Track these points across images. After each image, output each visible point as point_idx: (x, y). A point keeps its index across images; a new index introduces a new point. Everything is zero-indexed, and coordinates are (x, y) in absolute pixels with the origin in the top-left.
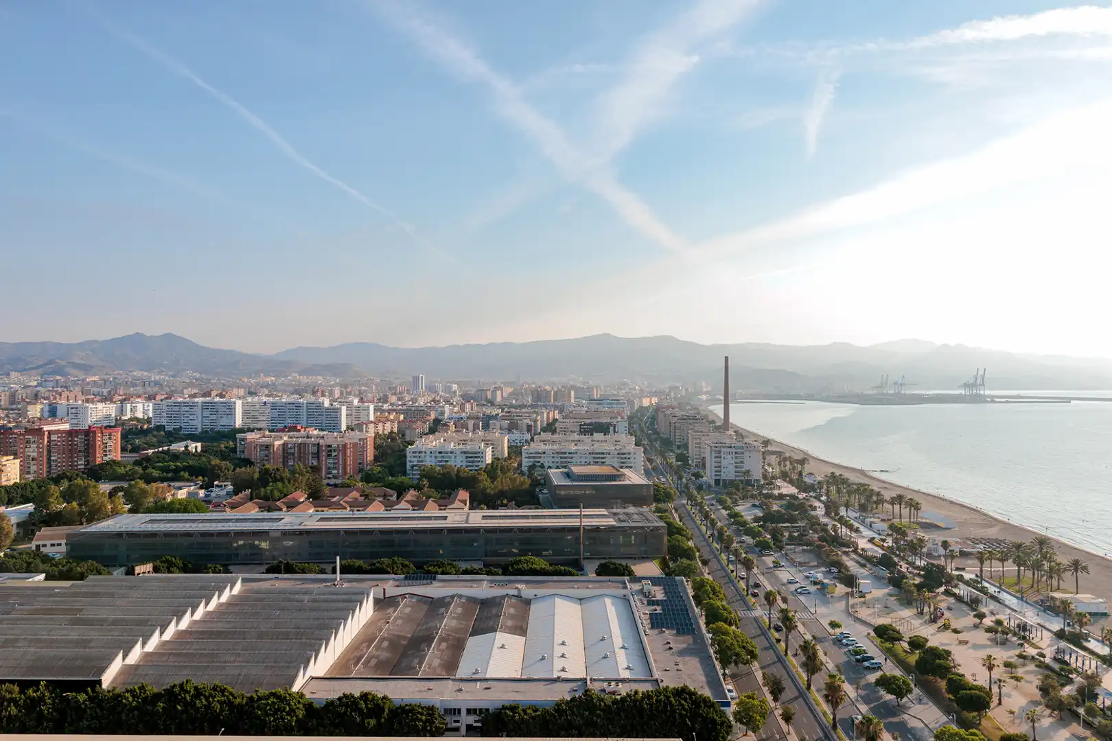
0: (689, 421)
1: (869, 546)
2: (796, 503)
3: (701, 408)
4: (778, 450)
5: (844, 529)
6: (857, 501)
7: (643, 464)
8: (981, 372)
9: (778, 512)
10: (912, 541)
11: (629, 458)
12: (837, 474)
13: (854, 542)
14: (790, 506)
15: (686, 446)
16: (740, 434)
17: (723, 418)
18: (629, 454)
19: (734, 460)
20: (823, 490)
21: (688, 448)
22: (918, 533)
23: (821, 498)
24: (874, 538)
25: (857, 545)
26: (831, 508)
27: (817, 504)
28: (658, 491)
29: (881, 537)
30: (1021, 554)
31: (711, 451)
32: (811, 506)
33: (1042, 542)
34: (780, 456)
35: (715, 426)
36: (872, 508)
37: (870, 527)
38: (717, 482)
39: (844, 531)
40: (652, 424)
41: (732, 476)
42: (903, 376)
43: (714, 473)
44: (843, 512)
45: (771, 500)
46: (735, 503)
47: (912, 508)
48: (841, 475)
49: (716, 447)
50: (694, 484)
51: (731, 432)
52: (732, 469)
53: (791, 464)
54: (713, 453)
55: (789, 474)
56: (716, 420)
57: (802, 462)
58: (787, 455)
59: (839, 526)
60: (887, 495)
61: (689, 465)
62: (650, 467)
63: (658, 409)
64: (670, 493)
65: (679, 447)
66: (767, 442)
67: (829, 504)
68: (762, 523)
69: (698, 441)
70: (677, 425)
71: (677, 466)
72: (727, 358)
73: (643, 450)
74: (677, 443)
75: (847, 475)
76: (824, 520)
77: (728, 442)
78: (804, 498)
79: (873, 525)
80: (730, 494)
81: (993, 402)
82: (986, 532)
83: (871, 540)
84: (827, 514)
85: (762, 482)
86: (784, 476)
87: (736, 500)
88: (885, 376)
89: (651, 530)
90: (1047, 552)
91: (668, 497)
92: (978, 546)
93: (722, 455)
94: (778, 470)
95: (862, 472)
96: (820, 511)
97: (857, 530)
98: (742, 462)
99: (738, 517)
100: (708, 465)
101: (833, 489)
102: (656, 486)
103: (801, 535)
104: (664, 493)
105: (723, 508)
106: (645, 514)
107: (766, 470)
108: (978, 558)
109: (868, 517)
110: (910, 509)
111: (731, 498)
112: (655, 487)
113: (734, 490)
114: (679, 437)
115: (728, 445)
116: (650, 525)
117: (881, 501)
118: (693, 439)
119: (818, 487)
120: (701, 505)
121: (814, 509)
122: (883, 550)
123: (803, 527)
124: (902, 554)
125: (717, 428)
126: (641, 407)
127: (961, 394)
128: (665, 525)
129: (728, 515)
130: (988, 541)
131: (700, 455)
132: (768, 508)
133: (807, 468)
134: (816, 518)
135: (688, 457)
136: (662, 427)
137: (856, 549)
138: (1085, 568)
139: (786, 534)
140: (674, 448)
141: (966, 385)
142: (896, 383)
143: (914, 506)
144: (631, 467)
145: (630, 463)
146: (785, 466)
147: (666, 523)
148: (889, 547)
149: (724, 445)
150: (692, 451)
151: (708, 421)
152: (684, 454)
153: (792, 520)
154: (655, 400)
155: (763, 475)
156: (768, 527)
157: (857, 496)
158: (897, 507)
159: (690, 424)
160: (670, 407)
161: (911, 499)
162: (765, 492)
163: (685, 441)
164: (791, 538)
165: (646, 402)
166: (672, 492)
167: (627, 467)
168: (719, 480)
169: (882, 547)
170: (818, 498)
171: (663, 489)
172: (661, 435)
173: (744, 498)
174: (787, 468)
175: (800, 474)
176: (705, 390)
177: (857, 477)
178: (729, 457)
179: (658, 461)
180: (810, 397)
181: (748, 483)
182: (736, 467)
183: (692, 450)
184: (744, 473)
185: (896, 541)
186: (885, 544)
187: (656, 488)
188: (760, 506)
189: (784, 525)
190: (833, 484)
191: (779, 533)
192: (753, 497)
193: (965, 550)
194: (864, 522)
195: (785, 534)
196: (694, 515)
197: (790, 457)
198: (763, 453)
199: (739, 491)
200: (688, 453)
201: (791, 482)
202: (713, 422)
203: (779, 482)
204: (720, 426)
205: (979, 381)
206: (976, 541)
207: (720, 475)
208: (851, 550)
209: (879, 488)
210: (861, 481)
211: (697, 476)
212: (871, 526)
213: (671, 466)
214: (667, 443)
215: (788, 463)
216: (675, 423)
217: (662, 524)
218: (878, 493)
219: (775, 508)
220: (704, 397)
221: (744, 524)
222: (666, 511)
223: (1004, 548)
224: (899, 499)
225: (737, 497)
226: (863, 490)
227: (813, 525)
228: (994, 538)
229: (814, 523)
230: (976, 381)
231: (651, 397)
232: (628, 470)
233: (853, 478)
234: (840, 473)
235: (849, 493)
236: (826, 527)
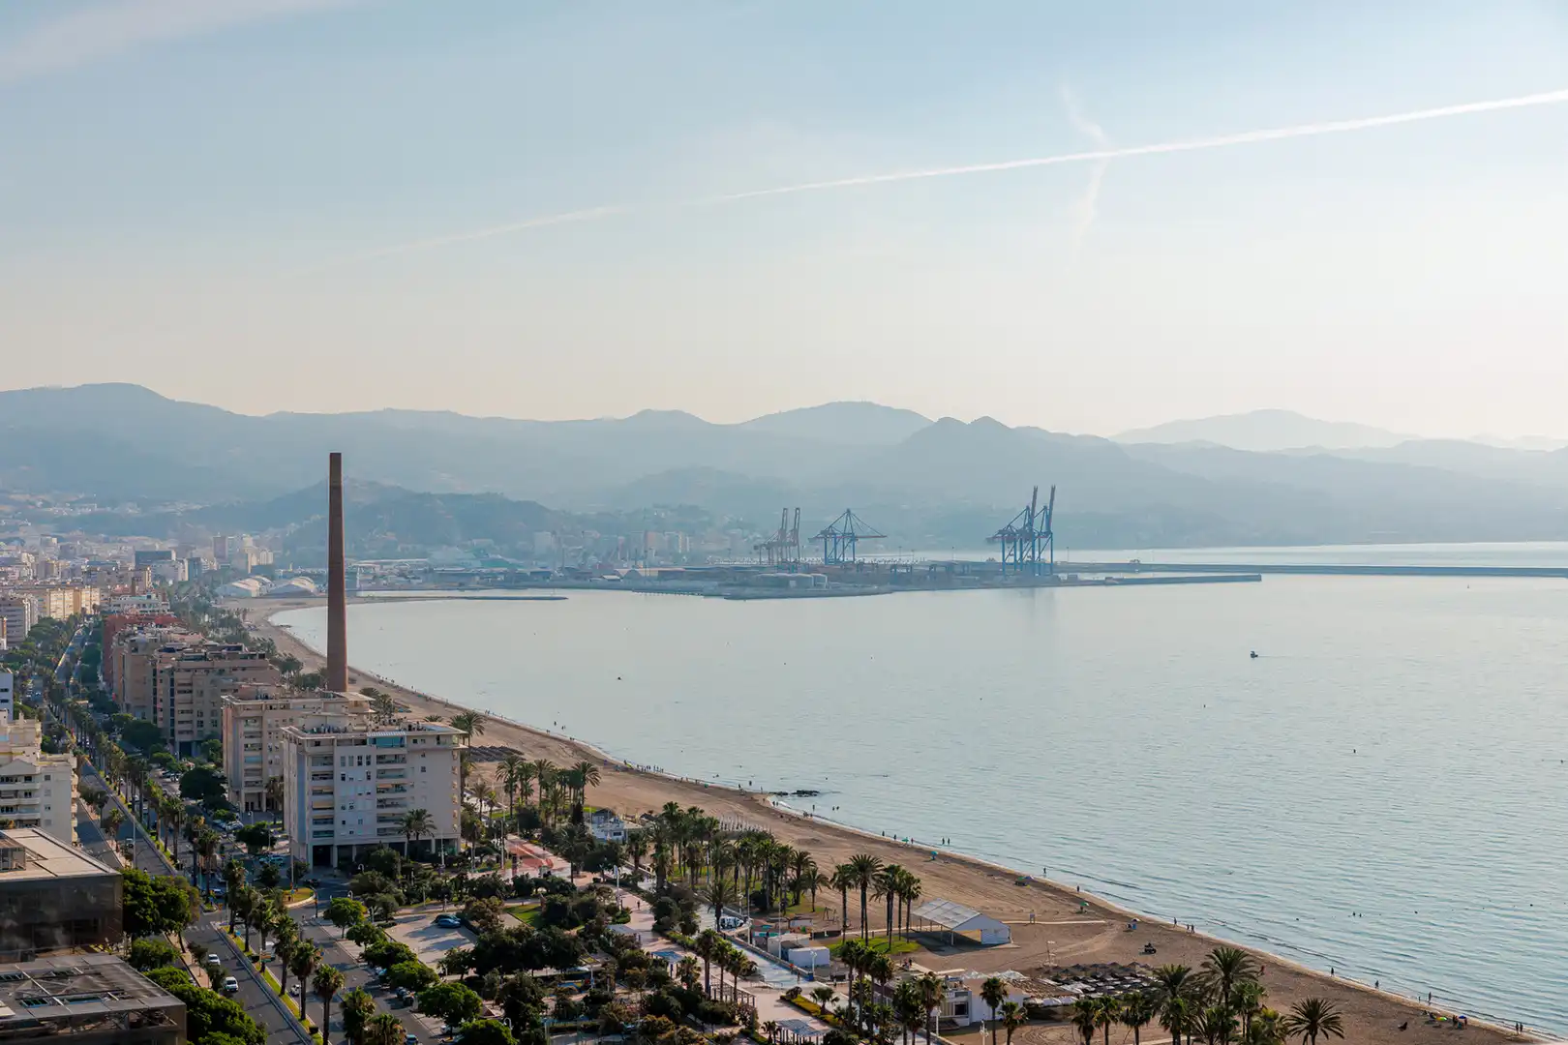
0: (218, 664)
1: (788, 1014)
2: (572, 903)
3: (247, 621)
4: (499, 744)
5: (715, 971)
6: (741, 885)
7: (74, 809)
8: (1043, 499)
9: (519, 934)
10: (904, 989)
11: (28, 794)
12: (684, 807)
13: (744, 1007)
14: (553, 916)
15: (210, 746)
16: (384, 701)
17: (325, 653)
18: (28, 778)
19: (374, 782)
20: (646, 862)
21: (219, 751)
22: (915, 966)
23: (640, 884)
24: (796, 992)
25: (754, 1014)
26: (670, 911)
27: (629, 901)
28: (137, 895)
29: (817, 985)
30: (1181, 1001)
31: (300, 759)
32: (612, 910)
33: (1231, 961)
34: (512, 762)
35: (299, 678)
36: (784, 902)
37: (783, 957)
38: (321, 855)
39: (715, 978)
40: (88, 678)
41: (367, 834)
42: (848, 511)
43: (310, 827)
44: (705, 919)
45: (494, 900)
46: (386, 917)
47: (896, 897)
48: (693, 810)
49: (318, 744)
50: (248, 864)
51: (353, 694)
52: (368, 808)
53: (544, 785)
54: (308, 762)
55: (542, 816)
56: (299, 657)
57: (577, 778)
58: (530, 759)
59: (701, 961)
60: (826, 862)
61: (225, 805)
62: (94, 817)
63: (104, 628)
64: (174, 901)
65: (186, 749)
66: (468, 721)
67: (665, 898)
68: (472, 973)
69: (252, 728)
70: (181, 677)
71: (190, 810)
72: (335, 460)
73: (74, 763)
74: (179, 738)
75: (709, 810)
76: (653, 947)
77: (353, 725)
78: (590, 889)
79: (792, 952)
80: (365, 890)
81: (1074, 582)
82: (1085, 948)
83: (790, 999)
84: (660, 930)
85: (463, 845)
86: (527, 822)
87: (385, 905)
88: (791, 514)
89: (132, 1025)
90: (1241, 991)
91: (171, 912)
92: (1068, 988)
93: (338, 771)
94: (505, 807)
95: (747, 799)
96: (641, 920)
97: (750, 973)
98: (399, 788)
99: (402, 960)
100: (290, 805)
101: (675, 853)
102: (130, 878)
103: (595, 1002)
104: (155, 899)
105: (350, 936)
106: (106, 972)
107: (470, 808)
108: (1077, 1020)
109: (776, 929)
110: (890, 898)
111: (368, 904)
112: (128, 883)
113: (378, 878)
114: (185, 717)
115: (353, 736)
116: (127, 1005)
117: (810, 880)
118: (236, 719)
119: (630, 850)
120: (282, 932)
121: (623, 916)
122: (825, 1022)
123: (596, 973)
124: (876, 1031)
125: (307, 684)
126: (45, 622)
127: (991, 561)
128: (180, 1003)
129: (365, 956)
130: (1094, 973)
131: (259, 771)
132: (489, 922)
133: (593, 797)
134: (631, 942)
135: (223, 779)
136: (126, 681)
137: (752, 1025)
138: (1332, 1022)
139: (550, 1002)
140: (171, 752)
141: (1007, 537)
142: (828, 534)
143: (900, 887)
144: (36, 823)
145: (32, 807)
146: (527, 792)
147: (179, 995)
148: (839, 1013)
149: (341, 736)
150: (234, 761)
151: (275, 662)
152: (208, 772)
153: (564, 957)
154: (90, 598)
155: (463, 824)
156: (492, 984)
157: (742, 872)
158: (854, 895)
159: (221, 671)
160: (149, 619)
161: (892, 869)
162: (473, 875)
163: (207, 729)
164: (565, 1012)
165: (61, 606)
166: (183, 895)
167: (22, 824)
168: (327, 848)
169: (821, 1015)
170: (629, 884)
171: (154, 887)
172: (123, 713)
173: (412, 898)
174: (535, 798)
175: (577, 814)
176: (253, 561)
177: (737, 814)
178: (359, 773)
179: (122, 798)
180: (580, 578)
181: (419, 851)
182: (382, 803)
183: (236, 755)
184: (409, 822)
185: (858, 993)
186: (830, 1007)
187: (131, 884)
188: (464, 923)
189: (537, 974)
190: (674, 839)
191: (529, 1001)
192: (440, 894)
193: (1039, 1001)
194: (765, 947)
195: (545, 1000)
196: (257, 966)
197: (541, 765)
198: (463, 754)
199: (395, 880)
200: (219, 765)
201: (549, 840)
202: (290, 664)
203: (512, 842)
204: (312, 676)
205: (1038, 525)
206: (1063, 975)
207: (331, 833)
208: (736, 1030)
209: (800, 842)
210: (747, 826)
211: (257, 839)
212: (785, 956)
213: (170, 813)
214: (146, 740)
215: (534, 782)
216: (172, 671)
217: (171, 1001)
218: (802, 855)
219: (510, 923)
220: (253, 585)
221: (419, 980)
222: (167, 958)
223: (1134, 985)
224: (858, 873)
225: (390, 899)
226: (757, 850)
227: (625, 964)
228: (1108, 961)
229: (629, 964)
230: (1031, 524)
231: (77, 587)
232: (27, 832)
233: (732, 819)
234: (691, 806)
235: (721, 863)
236: (660, 969)
